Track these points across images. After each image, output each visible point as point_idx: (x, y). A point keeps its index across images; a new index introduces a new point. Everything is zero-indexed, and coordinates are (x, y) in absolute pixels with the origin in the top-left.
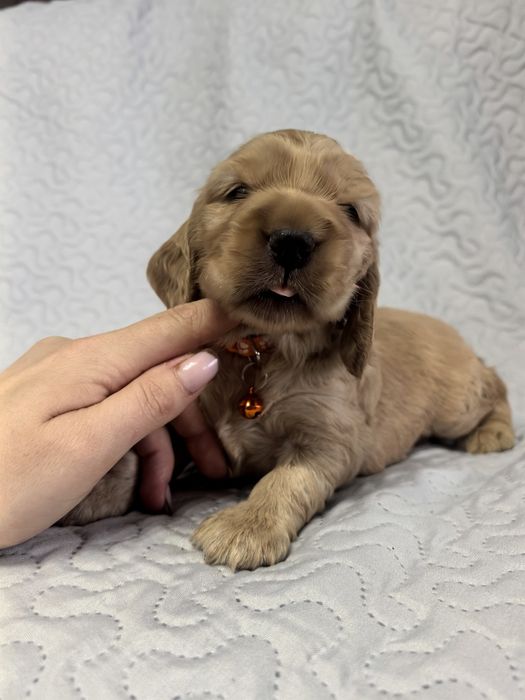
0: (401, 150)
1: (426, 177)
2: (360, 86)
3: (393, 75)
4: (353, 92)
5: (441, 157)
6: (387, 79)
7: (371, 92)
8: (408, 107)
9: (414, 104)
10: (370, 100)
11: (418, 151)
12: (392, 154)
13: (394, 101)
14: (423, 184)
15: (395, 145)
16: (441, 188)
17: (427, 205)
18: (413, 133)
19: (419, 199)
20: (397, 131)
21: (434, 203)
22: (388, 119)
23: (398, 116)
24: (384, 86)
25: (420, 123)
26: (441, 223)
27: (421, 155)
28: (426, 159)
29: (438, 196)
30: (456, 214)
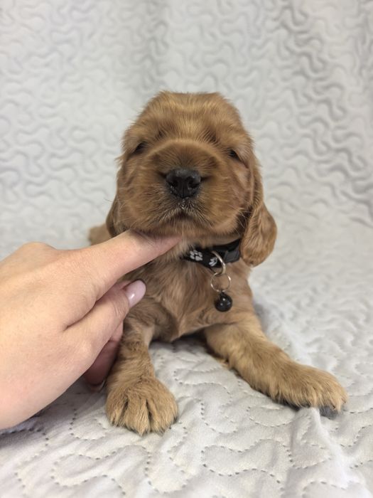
0: (307, 77)
1: (327, 102)
2: (275, 19)
3: (305, 15)
4: (271, 24)
5: (341, 87)
6: (299, 17)
7: (285, 26)
8: (316, 42)
9: (321, 41)
10: (283, 32)
11: (321, 79)
12: (300, 80)
13: (304, 36)
14: (324, 107)
15: (302, 72)
16: (338, 112)
17: (326, 125)
18: (318, 64)
19: (319, 119)
20: (305, 60)
21: (332, 124)
22: (298, 50)
23: (307, 49)
24: (296, 23)
25: (326, 57)
26: (337, 140)
27: (324, 83)
28: (327, 88)
29: (336, 119)
30: (350, 135)
